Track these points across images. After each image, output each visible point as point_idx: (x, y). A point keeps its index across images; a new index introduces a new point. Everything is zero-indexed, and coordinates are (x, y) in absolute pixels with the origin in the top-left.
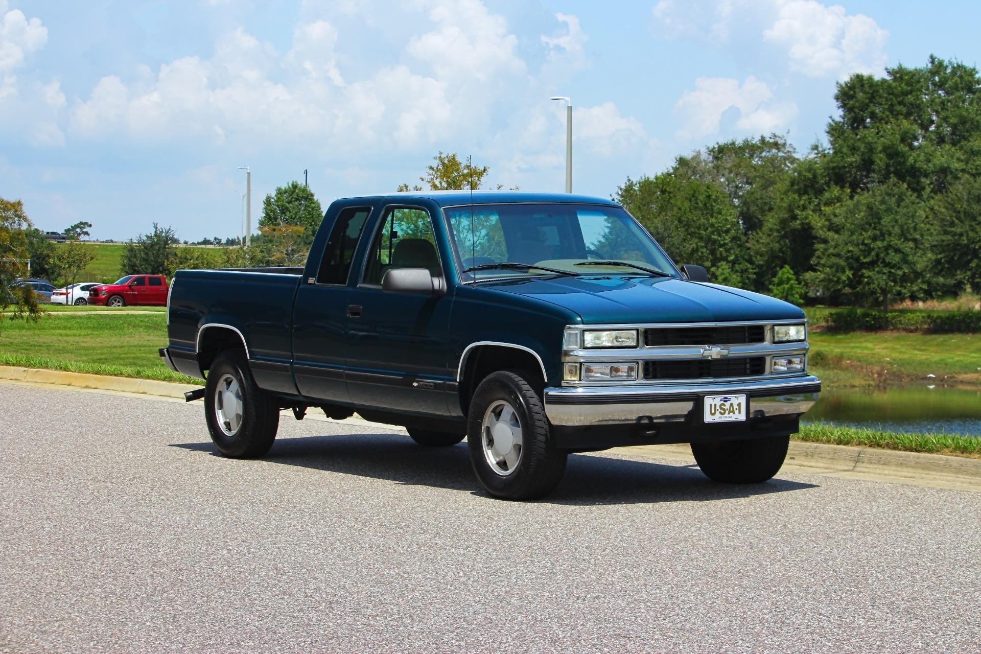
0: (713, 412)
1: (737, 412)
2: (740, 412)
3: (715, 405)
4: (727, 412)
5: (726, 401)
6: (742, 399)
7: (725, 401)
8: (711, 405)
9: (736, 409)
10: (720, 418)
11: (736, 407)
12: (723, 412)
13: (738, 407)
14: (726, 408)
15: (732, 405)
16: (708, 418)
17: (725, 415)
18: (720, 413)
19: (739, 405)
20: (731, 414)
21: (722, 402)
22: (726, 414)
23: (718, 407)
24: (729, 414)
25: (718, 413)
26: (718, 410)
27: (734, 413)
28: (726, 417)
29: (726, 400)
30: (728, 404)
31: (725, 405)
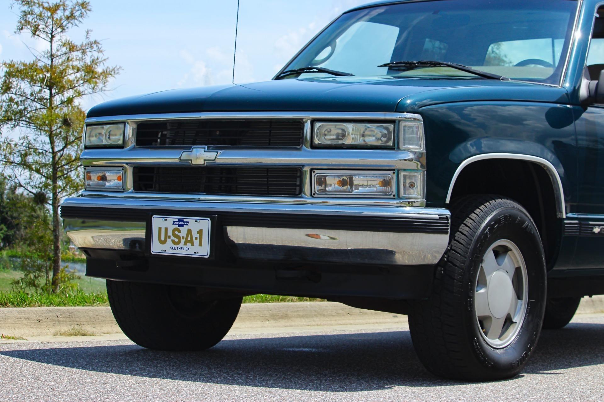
0: (163, 239)
1: (196, 242)
2: (200, 244)
3: (166, 229)
4: (183, 241)
5: (182, 226)
6: (205, 224)
7: (179, 225)
8: (160, 229)
9: (196, 239)
10: (172, 248)
11: (195, 235)
12: (176, 240)
13: (198, 236)
14: (181, 235)
15: (189, 231)
16: (157, 248)
17: (179, 246)
18: (173, 241)
19: (200, 232)
20: (189, 245)
21: (176, 226)
22: (181, 245)
23: (170, 233)
24: (185, 244)
25: (169, 241)
26: (170, 237)
27: (193, 245)
28: (181, 249)
29: (181, 224)
30: (184, 230)
31: (179, 231)
